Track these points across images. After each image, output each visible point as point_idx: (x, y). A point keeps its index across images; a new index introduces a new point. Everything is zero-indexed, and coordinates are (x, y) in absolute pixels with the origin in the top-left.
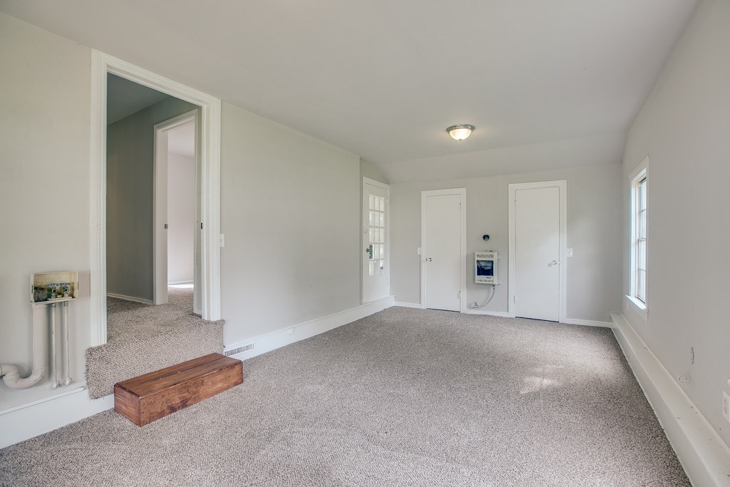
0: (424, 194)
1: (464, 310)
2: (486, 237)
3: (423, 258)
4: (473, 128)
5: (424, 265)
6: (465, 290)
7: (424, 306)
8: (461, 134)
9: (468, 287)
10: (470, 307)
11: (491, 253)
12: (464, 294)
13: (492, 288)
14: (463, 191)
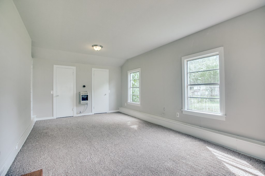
0: (55, 66)
1: (75, 115)
2: (84, 86)
3: (54, 95)
4: (102, 47)
5: (54, 99)
6: (75, 107)
7: (55, 117)
8: (97, 49)
9: (77, 106)
10: (77, 114)
11: (86, 92)
12: (75, 108)
13: (86, 105)
14: (74, 68)
